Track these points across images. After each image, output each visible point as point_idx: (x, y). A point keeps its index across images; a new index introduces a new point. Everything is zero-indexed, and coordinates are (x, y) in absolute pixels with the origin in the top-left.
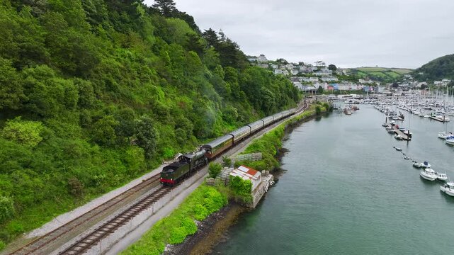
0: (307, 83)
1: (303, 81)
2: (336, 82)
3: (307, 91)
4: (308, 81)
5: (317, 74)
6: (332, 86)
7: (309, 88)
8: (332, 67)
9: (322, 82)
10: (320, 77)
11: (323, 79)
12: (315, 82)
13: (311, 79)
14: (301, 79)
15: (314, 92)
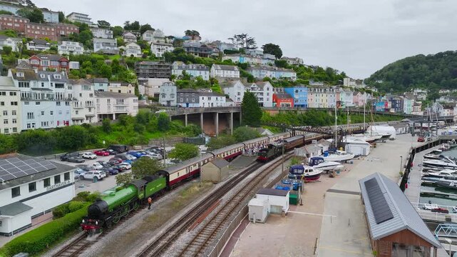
0: (201, 83)
1: (186, 77)
2: (294, 84)
3: (194, 117)
4: (205, 76)
5: (235, 59)
6: (290, 97)
7: (205, 102)
8: (272, 49)
9: (251, 79)
10: (243, 67)
11: (255, 74)
12: (229, 82)
13: (217, 72)
14: (177, 69)
15: (224, 117)
